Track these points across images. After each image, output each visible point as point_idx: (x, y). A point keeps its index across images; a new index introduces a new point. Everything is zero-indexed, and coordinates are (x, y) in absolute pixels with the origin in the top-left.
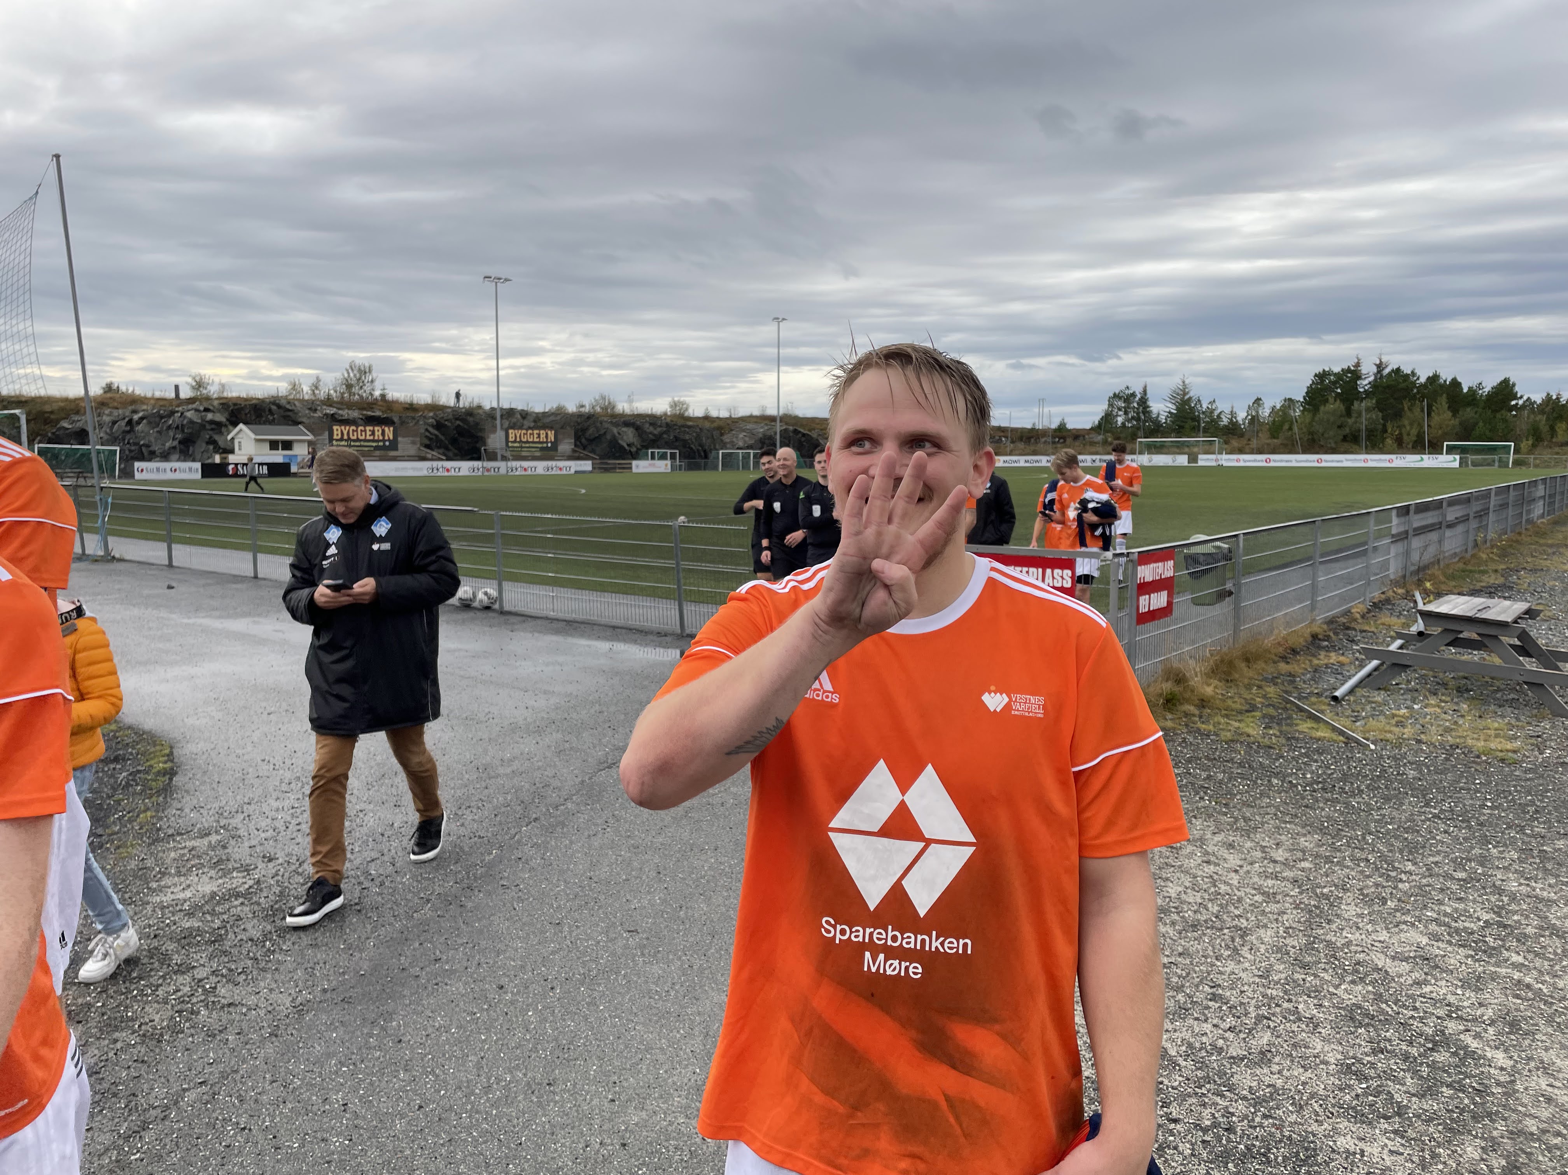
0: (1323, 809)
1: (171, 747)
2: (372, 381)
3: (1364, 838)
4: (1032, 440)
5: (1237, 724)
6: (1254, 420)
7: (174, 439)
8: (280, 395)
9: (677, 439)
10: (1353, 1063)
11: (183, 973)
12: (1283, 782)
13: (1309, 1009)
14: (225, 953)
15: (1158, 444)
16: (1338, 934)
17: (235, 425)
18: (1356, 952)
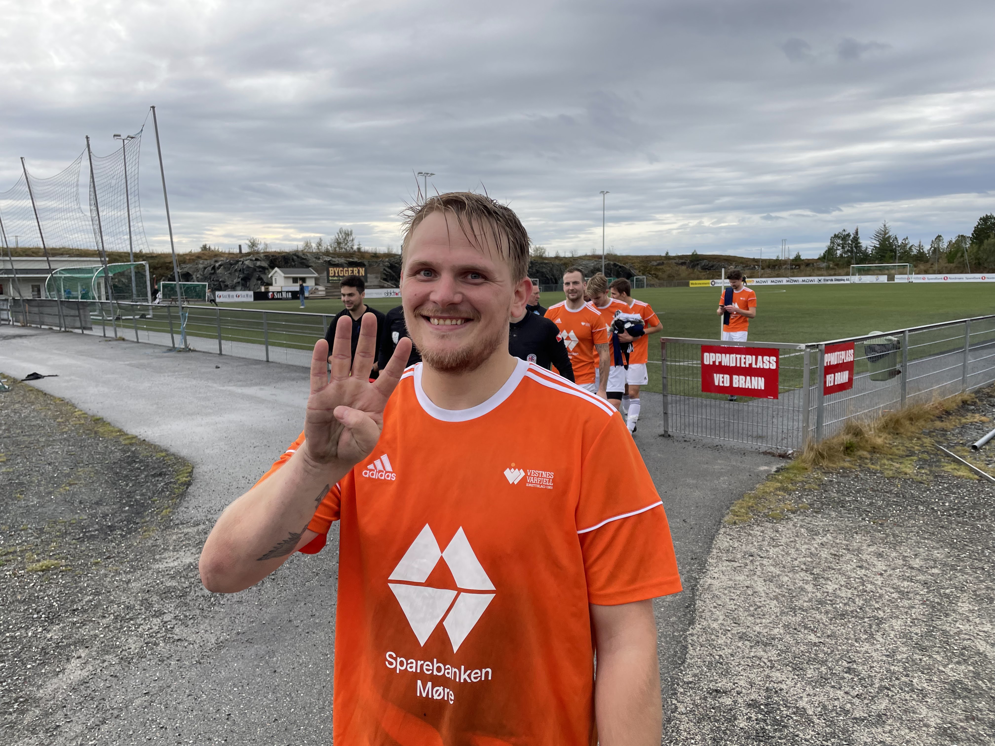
0: (955, 530)
1: (193, 468)
2: (353, 240)
3: (983, 552)
4: (777, 267)
5: (898, 465)
6: (936, 251)
7: (238, 278)
8: (299, 249)
9: (538, 271)
10: (949, 727)
11: (157, 617)
12: (927, 508)
13: (921, 682)
14: (186, 604)
15: (866, 268)
16: (952, 625)
17: (273, 268)
18: (964, 640)
